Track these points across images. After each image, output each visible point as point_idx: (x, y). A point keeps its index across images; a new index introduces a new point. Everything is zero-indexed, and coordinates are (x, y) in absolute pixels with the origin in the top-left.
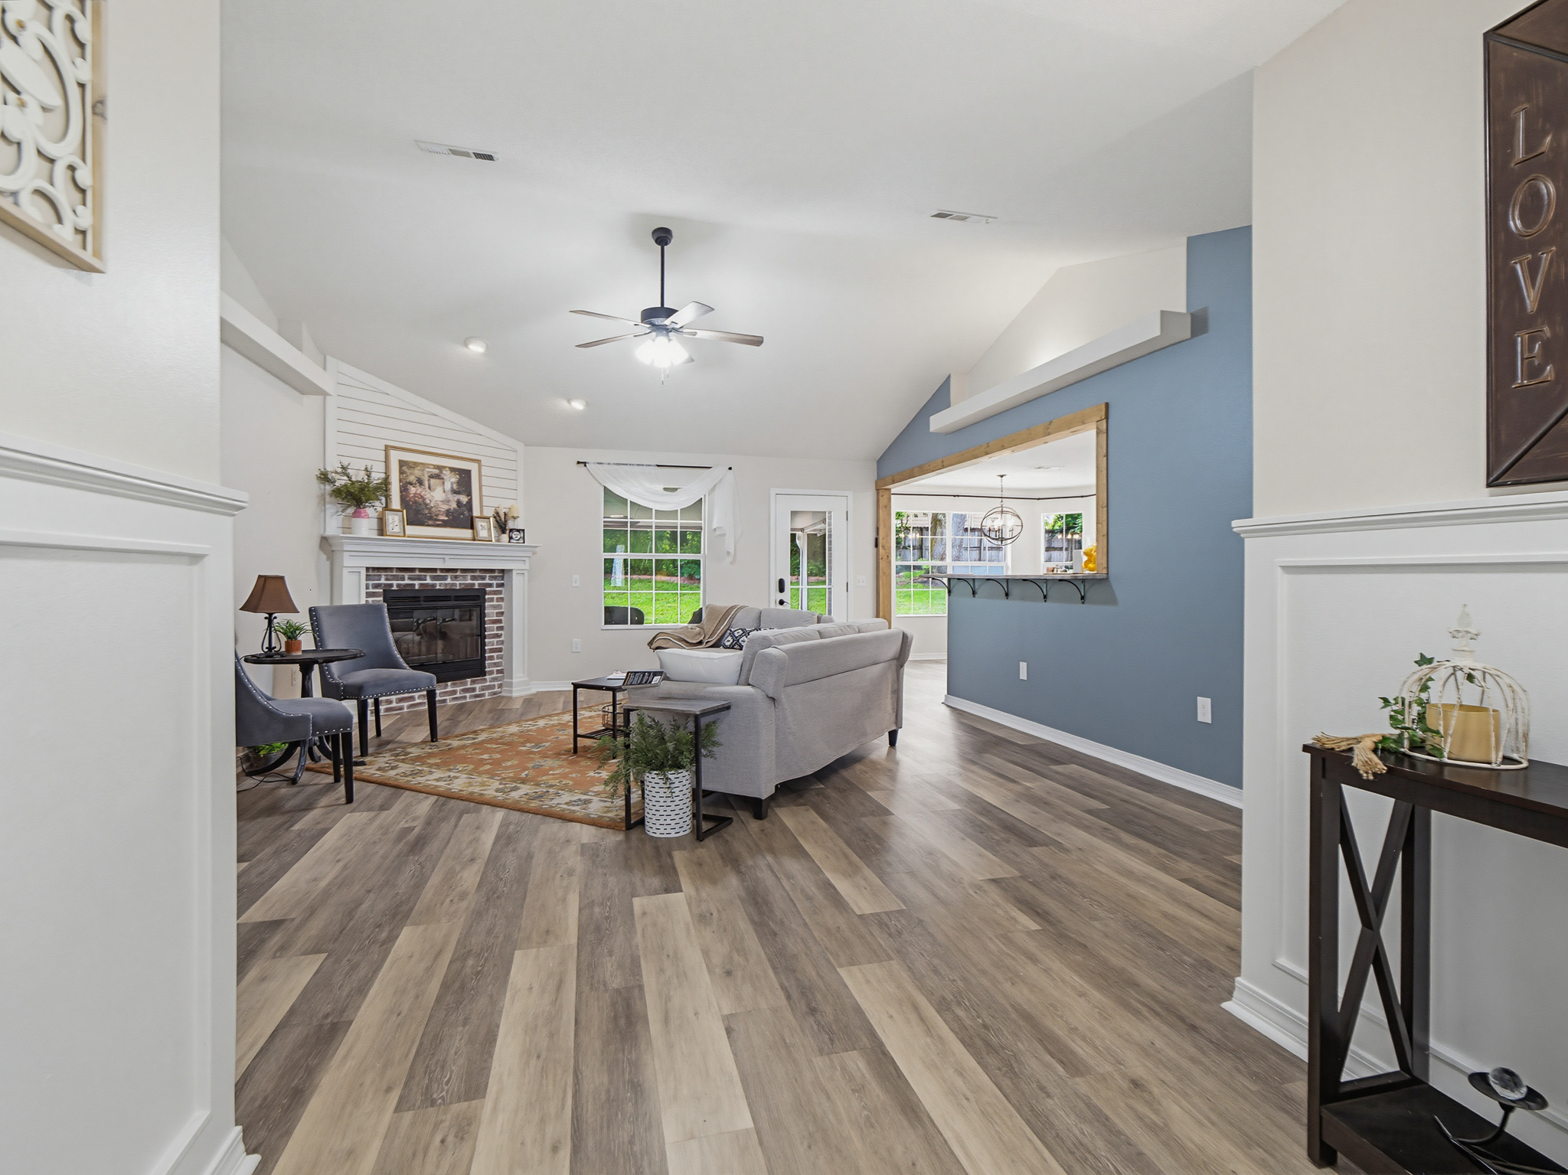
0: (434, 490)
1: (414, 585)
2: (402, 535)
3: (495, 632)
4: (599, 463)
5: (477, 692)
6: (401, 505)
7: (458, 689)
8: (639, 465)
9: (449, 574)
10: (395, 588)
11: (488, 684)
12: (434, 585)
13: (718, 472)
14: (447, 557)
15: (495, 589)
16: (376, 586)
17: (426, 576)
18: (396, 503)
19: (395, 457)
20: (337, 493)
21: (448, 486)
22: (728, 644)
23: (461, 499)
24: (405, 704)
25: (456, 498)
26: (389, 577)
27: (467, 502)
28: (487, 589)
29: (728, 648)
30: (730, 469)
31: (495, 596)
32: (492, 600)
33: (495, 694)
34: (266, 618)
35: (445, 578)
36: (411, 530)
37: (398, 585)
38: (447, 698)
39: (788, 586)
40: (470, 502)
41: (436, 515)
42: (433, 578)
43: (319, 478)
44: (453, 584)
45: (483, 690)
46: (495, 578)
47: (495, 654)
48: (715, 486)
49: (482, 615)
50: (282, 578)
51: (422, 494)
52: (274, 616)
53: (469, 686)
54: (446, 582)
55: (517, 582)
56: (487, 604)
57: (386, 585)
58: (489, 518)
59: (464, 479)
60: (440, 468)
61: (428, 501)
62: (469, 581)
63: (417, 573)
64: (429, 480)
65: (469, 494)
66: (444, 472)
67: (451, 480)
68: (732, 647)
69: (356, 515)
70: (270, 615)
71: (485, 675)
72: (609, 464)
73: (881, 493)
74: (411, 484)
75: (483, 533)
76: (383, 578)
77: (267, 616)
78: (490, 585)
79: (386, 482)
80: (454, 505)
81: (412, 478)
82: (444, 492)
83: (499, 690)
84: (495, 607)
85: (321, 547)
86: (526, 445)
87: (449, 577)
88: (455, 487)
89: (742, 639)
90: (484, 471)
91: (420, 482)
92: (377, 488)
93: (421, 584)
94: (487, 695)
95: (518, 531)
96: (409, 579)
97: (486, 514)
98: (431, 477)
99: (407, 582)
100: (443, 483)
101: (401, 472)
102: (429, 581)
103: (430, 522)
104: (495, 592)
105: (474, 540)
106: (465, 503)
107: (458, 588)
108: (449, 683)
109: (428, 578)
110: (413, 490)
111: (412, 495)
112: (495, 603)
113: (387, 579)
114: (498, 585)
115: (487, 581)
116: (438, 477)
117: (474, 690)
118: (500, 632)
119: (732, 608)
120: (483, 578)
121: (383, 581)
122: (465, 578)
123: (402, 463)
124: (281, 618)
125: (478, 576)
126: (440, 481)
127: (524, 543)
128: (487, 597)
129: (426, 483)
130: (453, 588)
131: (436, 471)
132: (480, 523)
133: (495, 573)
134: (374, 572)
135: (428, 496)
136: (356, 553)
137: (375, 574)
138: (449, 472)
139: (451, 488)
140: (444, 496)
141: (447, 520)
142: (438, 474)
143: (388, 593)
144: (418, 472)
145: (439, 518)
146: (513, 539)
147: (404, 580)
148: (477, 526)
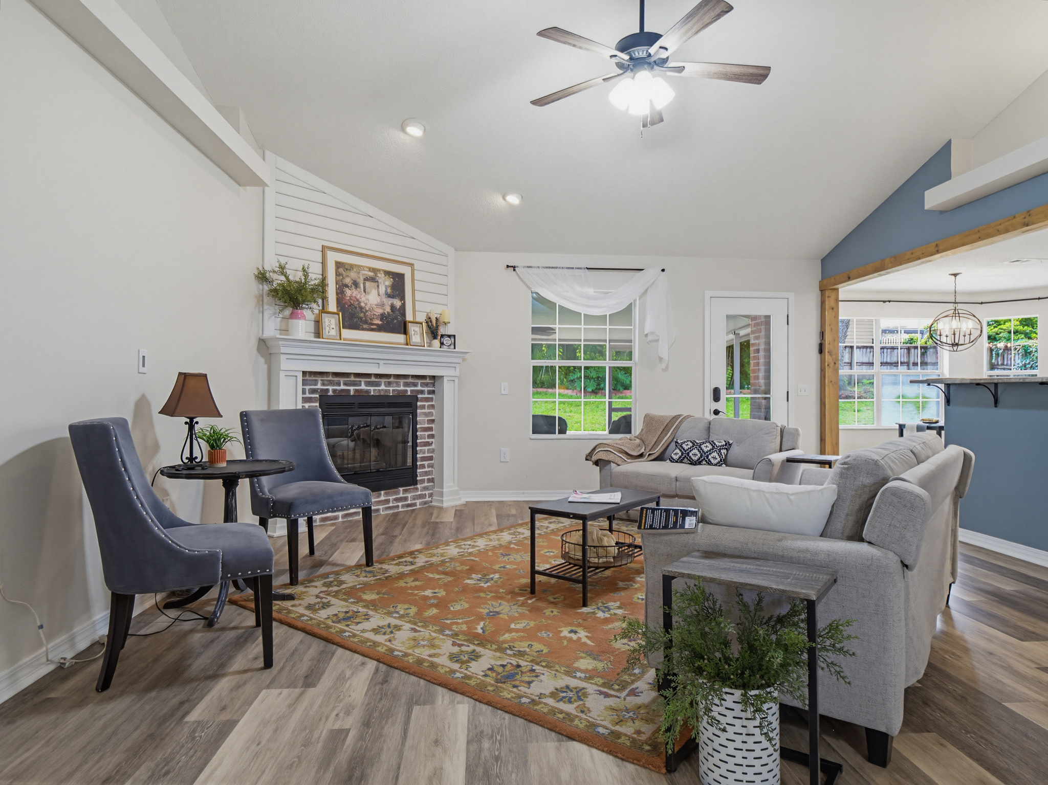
0: (369, 293)
1: (349, 390)
2: (338, 338)
3: (427, 440)
4: (528, 267)
5: (409, 502)
6: (337, 307)
7: (391, 498)
8: (568, 268)
9: (383, 380)
10: (331, 393)
11: (419, 493)
12: (368, 392)
13: (651, 274)
14: (381, 362)
15: (426, 396)
16: (313, 391)
17: (360, 381)
18: (332, 306)
19: (332, 258)
20: (274, 292)
21: (382, 289)
22: (676, 457)
23: (395, 303)
25: (390, 303)
26: (326, 383)
27: (400, 307)
28: (419, 396)
29: (677, 462)
30: (663, 270)
31: (427, 404)
32: (423, 407)
33: (425, 503)
34: (186, 423)
35: (378, 384)
36: (348, 334)
37: (334, 391)
38: (381, 507)
39: (723, 395)
40: (404, 305)
41: (371, 319)
42: (367, 384)
43: (257, 277)
44: (386, 391)
45: (414, 499)
46: (427, 385)
47: (426, 463)
48: (647, 289)
49: (415, 423)
50: (205, 376)
51: (358, 297)
52: (195, 420)
53: (401, 495)
54: (380, 388)
55: (448, 390)
56: (419, 411)
57: (322, 390)
58: (421, 323)
59: (398, 281)
60: (375, 270)
61: (363, 304)
62: (402, 388)
63: (352, 378)
64: (364, 284)
65: (402, 298)
66: (379, 275)
67: (385, 283)
68: (680, 461)
69: (292, 316)
70: (191, 419)
71: (417, 484)
72: (538, 267)
73: (827, 293)
74: (347, 286)
75: (416, 339)
76: (320, 383)
77: (188, 420)
78: (422, 392)
79: (323, 283)
80: (388, 309)
81: (348, 281)
82: (379, 295)
83: (430, 499)
84: (426, 414)
85: (259, 350)
86: (456, 250)
87: (383, 383)
88: (389, 290)
89: (692, 452)
90: (417, 275)
91: (356, 284)
92: (313, 291)
93: (356, 390)
94: (418, 504)
95: (449, 336)
96: (345, 384)
97: (418, 320)
98: (366, 279)
99: (343, 387)
100: (378, 286)
101: (338, 274)
102: (363, 387)
103: (365, 326)
104: (427, 400)
105: (407, 345)
106: (398, 307)
107: (391, 394)
108: (382, 492)
109: (363, 383)
110: (348, 292)
111: (348, 298)
112: (426, 411)
113: (323, 384)
114: (430, 392)
115: (419, 388)
116: (373, 280)
117: (406, 499)
118: (430, 440)
119: (676, 418)
120: (415, 385)
121: (319, 386)
122: (398, 384)
123: (338, 265)
124: (203, 423)
125: (410, 382)
126: (375, 284)
127: (455, 348)
128: (419, 404)
129: (362, 285)
130: (386, 394)
131: (371, 274)
132: (413, 328)
133: (426, 379)
134: (310, 376)
135: (363, 299)
136: (292, 356)
137: (311, 378)
138: (383, 275)
139: (385, 291)
140: (378, 300)
141: (381, 324)
142: (373, 277)
143: (324, 400)
144: (354, 274)
145: (374, 322)
146: (444, 344)
147: (339, 385)
148: (411, 331)
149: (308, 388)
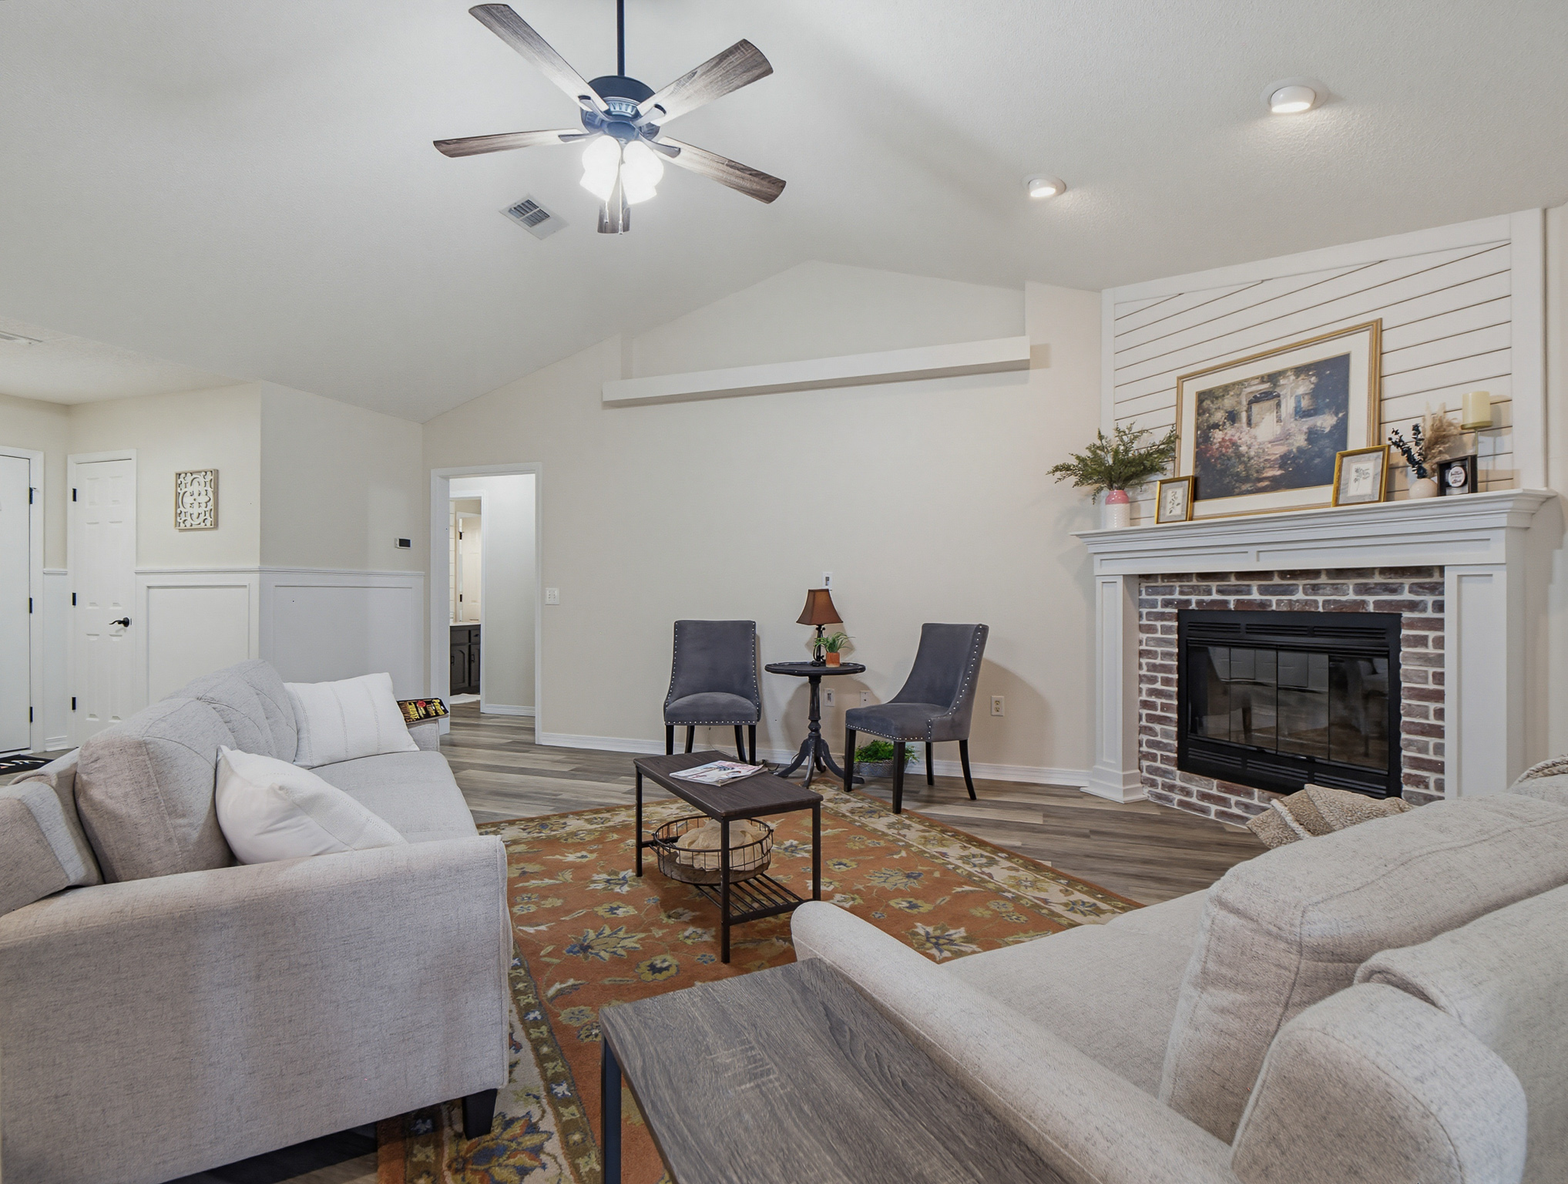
0: (1255, 425)
1: (1226, 602)
6: (1196, 466)
9: (1301, 583)
10: (1193, 606)
12: (1263, 604)
15: (1422, 614)
16: (1167, 603)
17: (1249, 586)
18: (1186, 468)
19: (1192, 390)
21: (1288, 405)
23: (1319, 424)
24: (1214, 808)
25: (1305, 428)
26: (1186, 590)
27: (1334, 427)
28: (1405, 616)
36: (1203, 507)
37: (1199, 603)
40: (1343, 424)
41: (1259, 472)
42: (1263, 590)
44: (1306, 602)
49: (1391, 675)
51: (1235, 438)
54: (1294, 598)
56: (1404, 650)
57: (1180, 602)
58: (1384, 449)
59: (1329, 379)
60: (1273, 378)
61: (1243, 449)
62: (1352, 596)
63: (1233, 581)
64: (1249, 410)
65: (1340, 404)
66: (1282, 382)
67: (1295, 392)
69: (1110, 501)
70: (820, 626)
74: (1216, 426)
75: (1359, 489)
76: (1177, 590)
78: (1413, 606)
79: (1172, 440)
80: (1300, 441)
81: (1219, 416)
82: (1280, 420)
84: (1420, 659)
87: (1301, 588)
88: (1306, 403)
90: (1389, 341)
91: (1231, 418)
93: (1238, 601)
95: (1462, 461)
96: (1219, 592)
97: (1384, 441)
98: (1256, 400)
99: (1215, 596)
100: (1279, 405)
101: (1198, 413)
102: (1256, 596)
104: (1423, 623)
106: (1328, 431)
107: (1320, 610)
109: (1255, 589)
110: (1218, 436)
111: (1216, 446)
113: (1181, 593)
115: (1406, 596)
116: (1266, 396)
120: (1395, 590)
121: (1177, 596)
122: (1336, 589)
123: (1203, 396)
125: (1376, 584)
126: (1273, 403)
127: (1475, 490)
128: (1404, 632)
129: (1244, 415)
130: (1308, 609)
131: (1265, 387)
132: (1354, 466)
134: (1163, 581)
135: (1245, 438)
136: (1108, 556)
137: (1164, 584)
138: (1292, 378)
139: (1296, 408)
140: (1278, 429)
141: (1281, 475)
142: (1269, 392)
143: (1184, 615)
144: (1228, 402)
145: (1265, 475)
146: (1449, 486)
147: (1209, 593)
148: (1349, 472)
149: (1160, 598)
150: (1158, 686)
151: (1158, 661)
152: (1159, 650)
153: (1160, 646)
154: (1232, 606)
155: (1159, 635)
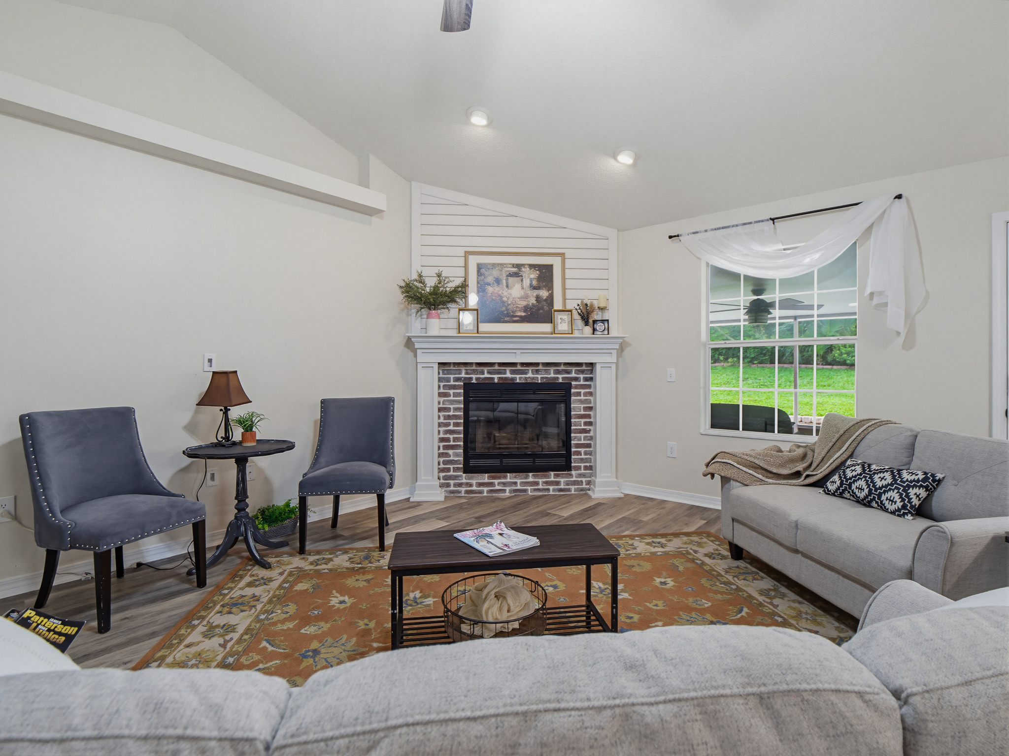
0: (511, 288)
1: (493, 378)
2: (476, 331)
3: (583, 427)
4: (694, 233)
5: (562, 486)
6: (478, 304)
7: (540, 481)
9: (530, 369)
10: (474, 381)
11: (574, 479)
12: (513, 379)
13: (876, 206)
14: (519, 352)
15: (582, 382)
16: (457, 380)
17: (505, 370)
18: (473, 303)
19: (473, 261)
21: (527, 282)
22: (831, 487)
23: (541, 294)
24: (486, 489)
25: (535, 294)
26: (469, 371)
27: (547, 297)
28: (573, 383)
29: (833, 494)
30: (899, 197)
31: (582, 391)
32: (579, 394)
33: (582, 490)
34: (221, 410)
35: (524, 372)
36: (486, 327)
37: (477, 379)
38: (529, 488)
40: (551, 295)
41: (513, 312)
42: (512, 372)
43: (402, 287)
44: (533, 378)
45: (568, 484)
46: (582, 372)
47: (582, 450)
49: (568, 409)
50: (236, 373)
51: (500, 293)
53: (552, 479)
54: (527, 376)
55: (604, 379)
56: (573, 398)
57: (465, 378)
58: (571, 311)
59: (545, 275)
60: (519, 266)
61: (505, 299)
62: (552, 375)
64: (507, 280)
65: (550, 287)
66: (523, 270)
67: (530, 276)
69: (428, 316)
70: (226, 407)
71: (571, 470)
72: (706, 231)
74: (489, 284)
76: (464, 372)
77: (223, 408)
78: (577, 379)
79: (464, 285)
80: (533, 301)
81: (490, 279)
82: (523, 288)
83: (588, 486)
84: (581, 402)
85: (405, 346)
86: (618, 231)
87: (530, 371)
88: (535, 283)
89: (857, 484)
90: (568, 264)
92: (455, 291)
93: (500, 378)
94: (573, 490)
95: (603, 321)
96: (489, 373)
97: (568, 308)
98: (511, 275)
99: (486, 375)
100: (522, 280)
101: (479, 274)
102: (508, 375)
103: (507, 319)
104: (583, 386)
106: (545, 298)
107: (540, 382)
108: (531, 474)
109: (508, 372)
110: (490, 289)
111: (489, 294)
112: (582, 397)
113: (467, 373)
114: (586, 379)
115: (573, 375)
116: (516, 275)
117: (558, 483)
118: (588, 428)
119: (860, 424)
120: (569, 372)
121: (463, 375)
122: (547, 372)
123: (479, 267)
125: (562, 370)
126: (519, 279)
127: (608, 334)
128: (573, 391)
129: (504, 282)
130: (534, 381)
131: (515, 270)
132: (559, 317)
133: (582, 366)
134: (454, 367)
135: (506, 294)
136: (427, 351)
137: (454, 368)
138: (528, 269)
139: (530, 284)
140: (522, 293)
141: (525, 316)
142: (517, 272)
143: (468, 387)
144: (495, 273)
145: (516, 314)
146: (597, 330)
147: (483, 374)
148: (557, 319)
149: (452, 376)
150: (451, 428)
151: (451, 413)
152: (452, 407)
153: (452, 404)
154: (496, 381)
155: (451, 398)
